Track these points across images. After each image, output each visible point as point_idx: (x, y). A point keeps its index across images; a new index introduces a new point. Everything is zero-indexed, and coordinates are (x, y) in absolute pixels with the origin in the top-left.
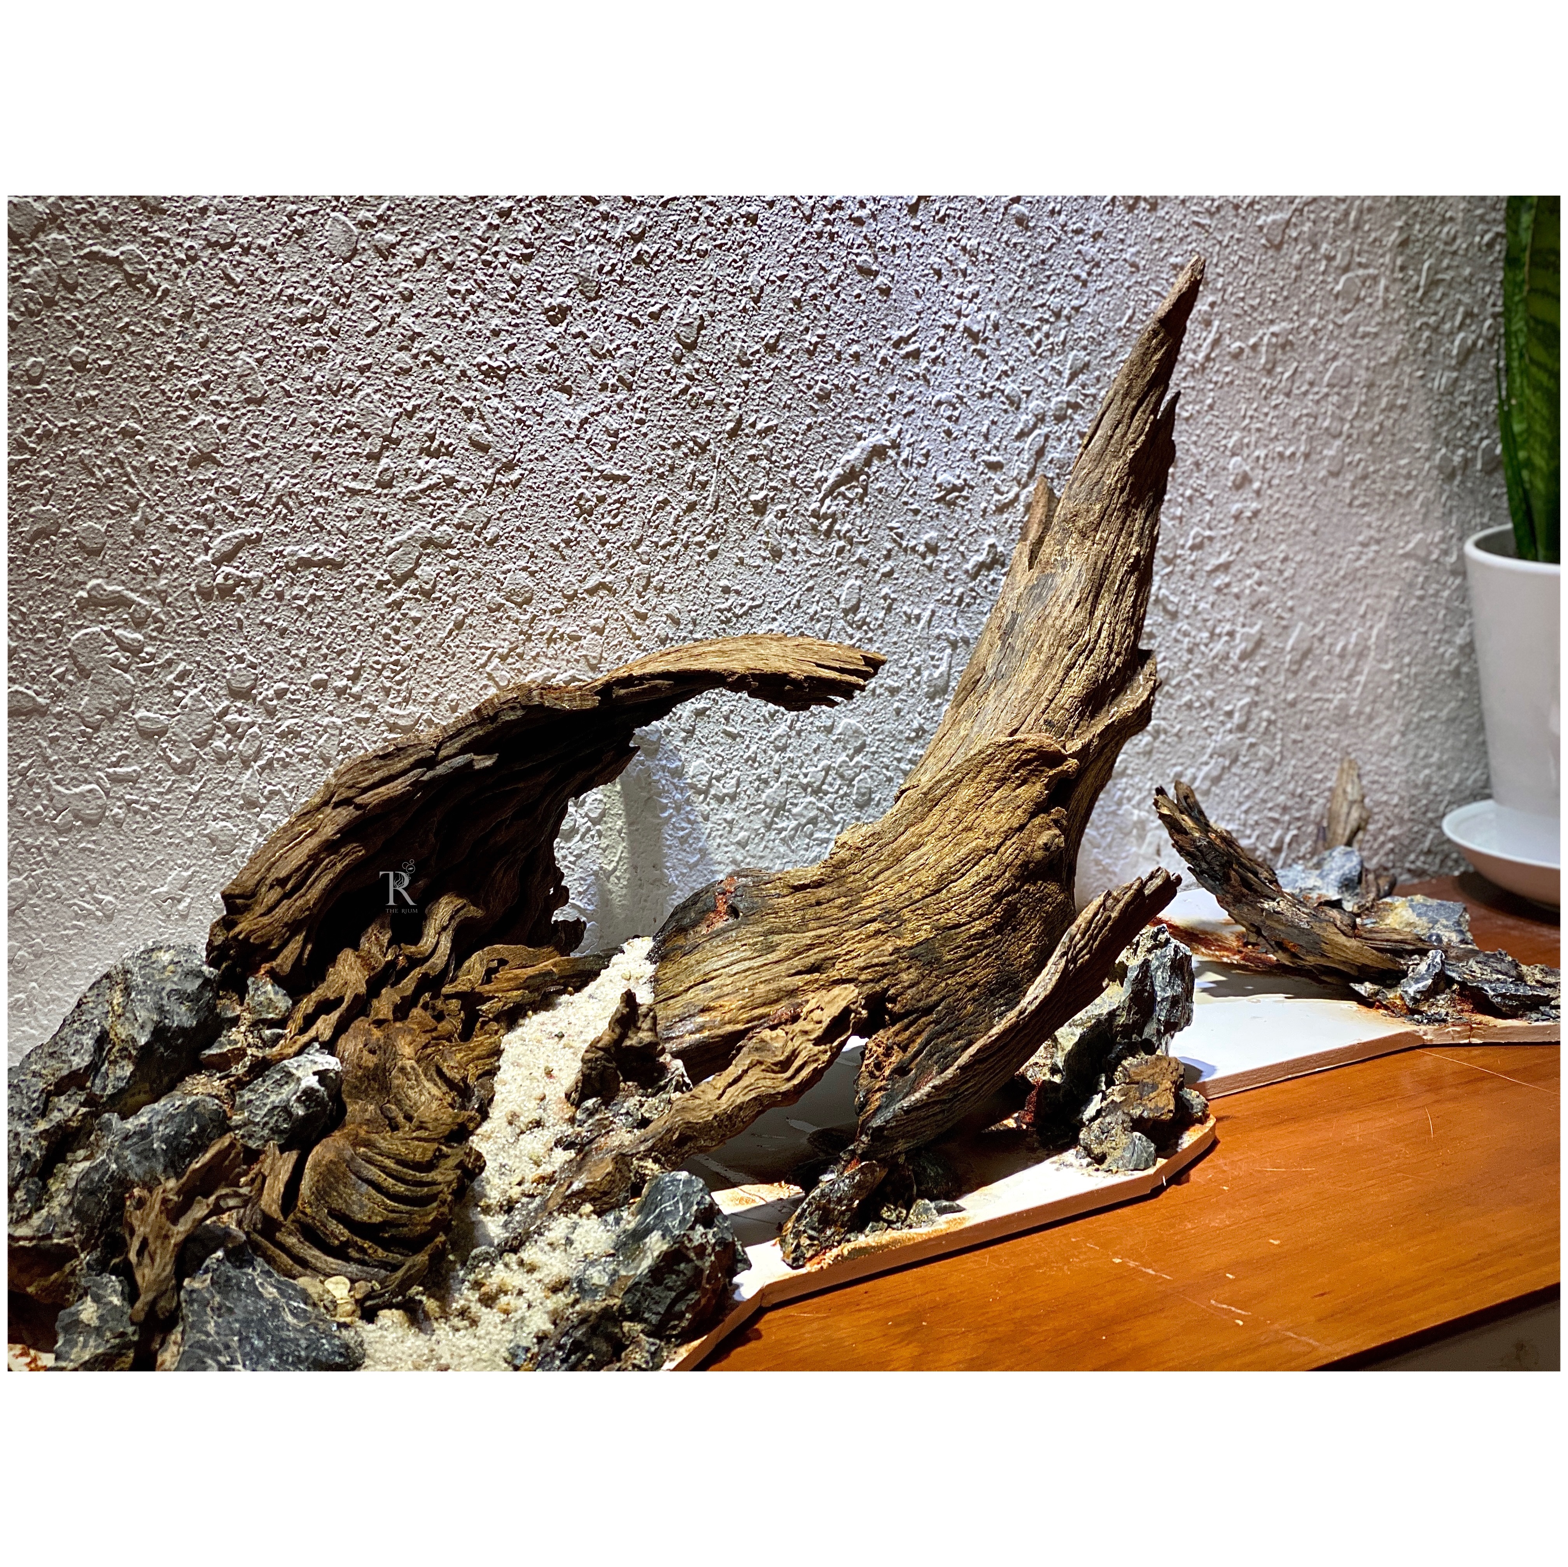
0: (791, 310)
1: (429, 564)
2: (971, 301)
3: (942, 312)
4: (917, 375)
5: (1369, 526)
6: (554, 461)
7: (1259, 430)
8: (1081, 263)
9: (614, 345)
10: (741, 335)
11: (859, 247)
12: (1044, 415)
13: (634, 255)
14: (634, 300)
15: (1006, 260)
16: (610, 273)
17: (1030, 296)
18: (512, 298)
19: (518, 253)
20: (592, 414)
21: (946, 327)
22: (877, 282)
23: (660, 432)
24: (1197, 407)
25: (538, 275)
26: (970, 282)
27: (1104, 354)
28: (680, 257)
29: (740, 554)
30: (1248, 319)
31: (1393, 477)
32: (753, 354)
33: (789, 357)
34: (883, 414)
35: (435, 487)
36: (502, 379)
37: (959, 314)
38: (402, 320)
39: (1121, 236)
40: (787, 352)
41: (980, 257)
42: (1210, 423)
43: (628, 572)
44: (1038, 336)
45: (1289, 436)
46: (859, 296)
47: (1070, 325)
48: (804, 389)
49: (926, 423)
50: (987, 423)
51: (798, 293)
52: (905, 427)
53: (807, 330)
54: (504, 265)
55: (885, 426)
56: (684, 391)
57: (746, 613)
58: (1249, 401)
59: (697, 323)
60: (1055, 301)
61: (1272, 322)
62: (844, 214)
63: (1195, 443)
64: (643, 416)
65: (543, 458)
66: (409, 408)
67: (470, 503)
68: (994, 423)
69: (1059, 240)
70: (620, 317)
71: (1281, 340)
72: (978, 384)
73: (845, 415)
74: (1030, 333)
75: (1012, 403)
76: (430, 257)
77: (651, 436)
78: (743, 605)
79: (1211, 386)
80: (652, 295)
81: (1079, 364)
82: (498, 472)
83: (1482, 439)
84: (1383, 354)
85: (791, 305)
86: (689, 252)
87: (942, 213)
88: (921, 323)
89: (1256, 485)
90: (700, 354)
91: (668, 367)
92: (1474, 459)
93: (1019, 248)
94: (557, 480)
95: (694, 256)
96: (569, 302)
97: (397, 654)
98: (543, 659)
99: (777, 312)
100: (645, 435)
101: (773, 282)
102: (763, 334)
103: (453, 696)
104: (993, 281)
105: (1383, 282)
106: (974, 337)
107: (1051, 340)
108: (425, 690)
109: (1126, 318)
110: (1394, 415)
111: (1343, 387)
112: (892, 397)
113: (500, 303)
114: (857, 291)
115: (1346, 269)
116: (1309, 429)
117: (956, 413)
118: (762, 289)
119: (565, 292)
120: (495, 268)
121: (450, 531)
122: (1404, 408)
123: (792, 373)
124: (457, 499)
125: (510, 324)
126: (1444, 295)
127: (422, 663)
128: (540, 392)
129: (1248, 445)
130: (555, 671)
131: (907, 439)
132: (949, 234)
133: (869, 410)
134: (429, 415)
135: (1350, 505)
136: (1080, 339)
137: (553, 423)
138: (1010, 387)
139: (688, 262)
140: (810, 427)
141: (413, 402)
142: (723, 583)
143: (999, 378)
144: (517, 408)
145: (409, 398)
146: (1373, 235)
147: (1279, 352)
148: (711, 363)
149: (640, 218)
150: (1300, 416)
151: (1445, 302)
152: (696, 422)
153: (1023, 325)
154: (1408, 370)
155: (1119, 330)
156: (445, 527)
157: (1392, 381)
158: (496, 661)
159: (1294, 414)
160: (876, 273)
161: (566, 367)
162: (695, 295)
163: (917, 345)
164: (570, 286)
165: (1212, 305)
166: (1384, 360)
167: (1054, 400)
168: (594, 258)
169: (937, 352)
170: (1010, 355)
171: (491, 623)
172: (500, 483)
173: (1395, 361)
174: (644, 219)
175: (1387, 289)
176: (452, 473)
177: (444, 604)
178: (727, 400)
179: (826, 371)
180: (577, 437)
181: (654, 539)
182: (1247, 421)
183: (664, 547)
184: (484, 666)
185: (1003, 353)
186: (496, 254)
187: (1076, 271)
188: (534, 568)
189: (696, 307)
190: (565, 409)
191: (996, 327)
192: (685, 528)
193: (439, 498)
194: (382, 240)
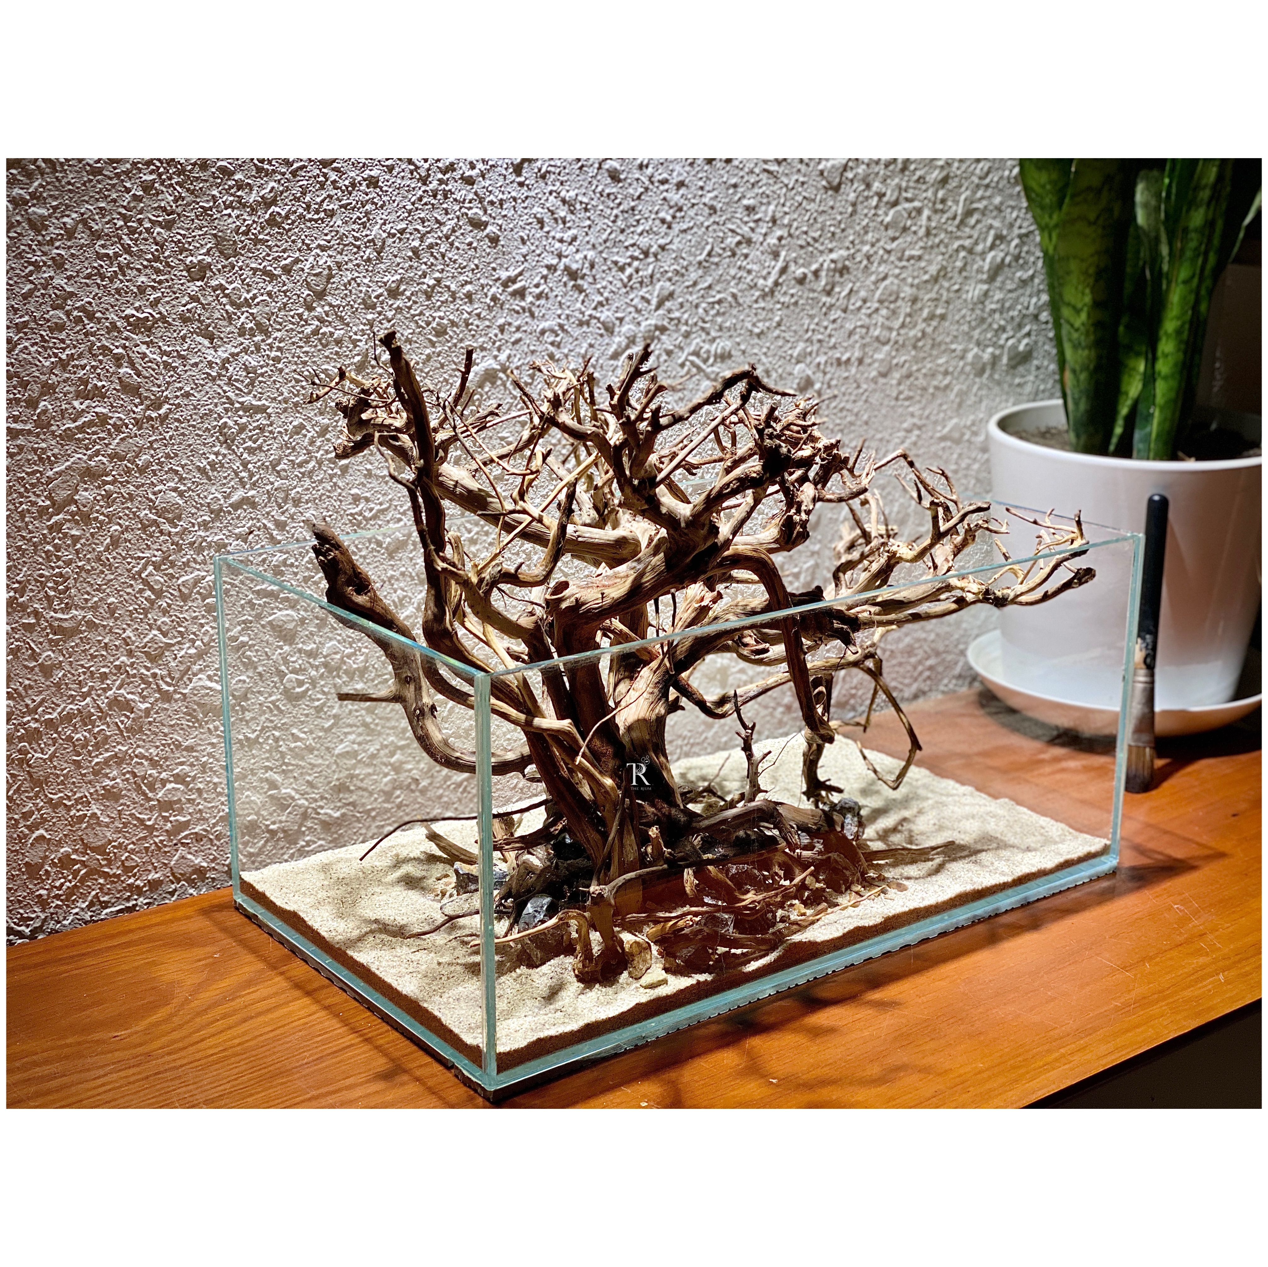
0: (411, 259)
1: (86, 490)
2: (570, 244)
3: (545, 254)
4: (523, 309)
5: (912, 415)
6: (198, 396)
7: (820, 341)
8: (666, 207)
9: (251, 295)
10: (366, 281)
11: (470, 202)
12: (635, 337)
13: (267, 216)
14: (268, 255)
15: (601, 207)
16: (246, 233)
17: (622, 237)
18: (157, 259)
19: (160, 219)
20: (233, 355)
21: (549, 267)
22: (487, 231)
23: (294, 367)
24: (767, 324)
25: (179, 237)
26: (569, 228)
27: (687, 284)
28: (310, 216)
29: (369, 466)
30: (811, 249)
31: (933, 375)
32: (377, 297)
33: (409, 299)
34: (494, 343)
35: (90, 424)
36: (149, 329)
37: (560, 256)
38: (56, 281)
39: (701, 183)
40: (408, 293)
41: (578, 206)
42: (778, 337)
43: (269, 487)
44: (629, 271)
45: (845, 344)
46: (470, 244)
47: (657, 260)
48: (423, 324)
49: (532, 348)
50: (585, 345)
51: (416, 243)
52: (514, 352)
53: (424, 275)
54: (148, 230)
55: (496, 353)
56: (315, 332)
57: (375, 517)
58: (812, 317)
59: (326, 272)
60: (644, 241)
61: (831, 251)
62: (457, 175)
63: (765, 354)
64: (279, 354)
65: (187, 395)
66: (64, 357)
67: (122, 436)
68: (591, 346)
69: (647, 189)
70: (255, 270)
71: (840, 265)
72: (577, 314)
73: (459, 345)
74: (622, 269)
75: (607, 329)
76: (80, 226)
77: (287, 370)
78: (371, 510)
79: (779, 306)
80: (284, 251)
81: (666, 293)
82: (148, 408)
83: (1007, 339)
84: (926, 272)
85: (410, 254)
86: (317, 212)
87: (543, 171)
88: (526, 264)
89: (817, 386)
90: (329, 298)
91: (301, 310)
92: (1001, 355)
93: (612, 197)
94: (202, 411)
95: (322, 215)
96: (209, 259)
97: (59, 567)
98: (193, 564)
99: (398, 260)
100: (281, 371)
101: (394, 235)
102: (385, 279)
103: (111, 600)
104: (590, 227)
105: (926, 213)
106: (573, 275)
107: (641, 273)
108: (86, 596)
109: (705, 252)
110: (934, 323)
111: (891, 302)
112: (502, 329)
113: (145, 263)
114: (469, 239)
115: (895, 204)
116: (862, 338)
117: (558, 339)
118: (384, 243)
119: (205, 251)
120: (140, 234)
121: (105, 460)
122: (943, 317)
123: (412, 312)
124: (110, 434)
125: (154, 281)
126: (978, 222)
127: (83, 574)
128: (184, 338)
129: (810, 354)
130: (205, 574)
131: (516, 362)
132: (551, 188)
133: (481, 340)
134: (82, 363)
135: (897, 399)
136: (666, 272)
137: (196, 364)
138: (605, 314)
139: (316, 221)
140: (429, 357)
141: (68, 352)
142: (353, 491)
143: (595, 308)
144: (164, 353)
145: (64, 349)
146: (918, 173)
147: (837, 275)
148: (339, 306)
149: (272, 184)
150: (855, 328)
151: (979, 226)
152: (327, 357)
153: (616, 263)
154: (946, 284)
155: (700, 263)
156: (100, 458)
157: (933, 295)
158: (150, 568)
159: (849, 326)
160: (486, 224)
161: (207, 315)
162: (323, 248)
163: (523, 283)
164: (209, 245)
165: (780, 239)
166: (926, 277)
167: (644, 324)
168: (230, 220)
169: (541, 288)
170: (605, 288)
171: (144, 536)
172: (150, 418)
173: (935, 279)
174: (275, 185)
175: (929, 219)
176: (105, 411)
177: (101, 523)
178: (354, 337)
179: (443, 309)
180: (219, 375)
181: (291, 458)
182: (810, 333)
183: (300, 465)
184: (139, 573)
185: (599, 286)
186: (140, 222)
187: (662, 215)
188: (182, 488)
189: (325, 259)
190: (208, 351)
191: (592, 266)
192: (319, 448)
193: (94, 433)
194: (35, 213)
